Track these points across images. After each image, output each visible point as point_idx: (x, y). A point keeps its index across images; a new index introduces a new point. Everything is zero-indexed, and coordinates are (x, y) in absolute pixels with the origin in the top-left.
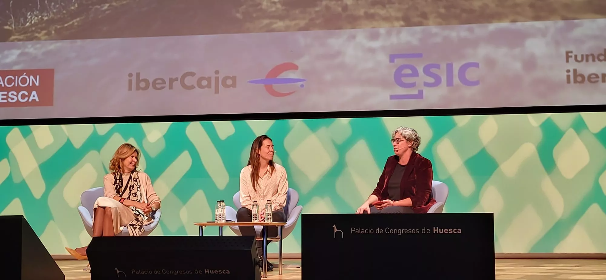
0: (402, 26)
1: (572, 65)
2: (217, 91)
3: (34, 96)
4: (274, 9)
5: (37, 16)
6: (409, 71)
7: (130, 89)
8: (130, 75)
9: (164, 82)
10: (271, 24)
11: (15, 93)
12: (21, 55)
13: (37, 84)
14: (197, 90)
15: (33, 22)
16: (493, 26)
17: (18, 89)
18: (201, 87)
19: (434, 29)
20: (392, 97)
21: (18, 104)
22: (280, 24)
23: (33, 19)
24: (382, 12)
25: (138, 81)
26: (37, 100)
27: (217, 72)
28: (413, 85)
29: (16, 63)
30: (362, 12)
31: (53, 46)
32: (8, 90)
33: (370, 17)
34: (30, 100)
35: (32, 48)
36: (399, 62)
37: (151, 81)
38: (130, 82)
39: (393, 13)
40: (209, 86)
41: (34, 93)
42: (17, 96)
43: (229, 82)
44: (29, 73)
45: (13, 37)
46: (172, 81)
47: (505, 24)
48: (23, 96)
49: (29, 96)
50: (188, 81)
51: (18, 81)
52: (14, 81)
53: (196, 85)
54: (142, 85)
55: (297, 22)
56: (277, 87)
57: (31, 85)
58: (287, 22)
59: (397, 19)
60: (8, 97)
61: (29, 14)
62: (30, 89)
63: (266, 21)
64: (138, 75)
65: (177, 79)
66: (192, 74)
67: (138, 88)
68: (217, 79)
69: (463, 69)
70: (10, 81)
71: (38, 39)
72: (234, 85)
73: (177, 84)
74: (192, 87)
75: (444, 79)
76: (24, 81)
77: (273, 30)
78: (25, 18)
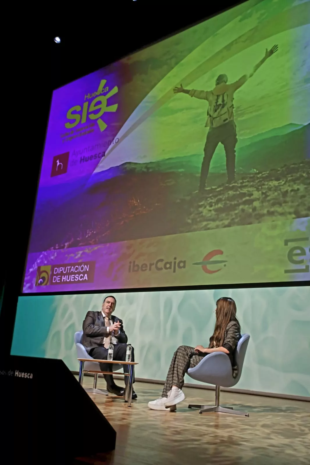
0: (294, 218)
2: (174, 271)
3: (86, 277)
4: (209, 215)
5: (91, 232)
6: (299, 251)
7: (130, 271)
8: (130, 263)
9: (146, 265)
10: (208, 224)
11: (78, 275)
12: (82, 254)
13: (88, 270)
14: (164, 270)
15: (89, 235)
17: (79, 273)
18: (166, 268)
20: (286, 271)
21: (79, 282)
22: (212, 224)
23: (89, 233)
24: (280, 210)
25: (134, 266)
26: (87, 279)
27: (175, 259)
28: (301, 262)
29: (80, 259)
30: (265, 211)
31: (96, 248)
32: (75, 274)
33: (271, 213)
34: (84, 279)
35: (87, 250)
36: (291, 245)
37: (140, 266)
38: (130, 267)
39: (288, 210)
40: (170, 268)
41: (86, 275)
42: (78, 277)
43: (182, 265)
44: (85, 264)
45: (80, 244)
46: (151, 265)
48: (81, 277)
49: (83, 277)
51: (80, 269)
52: (78, 269)
53: (163, 267)
54: (136, 268)
55: (224, 221)
56: (210, 267)
57: (85, 271)
58: (217, 223)
59: (290, 213)
60: (75, 278)
61: (88, 230)
62: (84, 273)
63: (205, 223)
64: (134, 262)
65: (153, 264)
66: (162, 260)
67: (134, 271)
68: (175, 263)
70: (76, 269)
71: (90, 244)
72: (184, 267)
73: (153, 267)
74: (161, 269)
76: (82, 268)
77: (209, 229)
78: (86, 233)
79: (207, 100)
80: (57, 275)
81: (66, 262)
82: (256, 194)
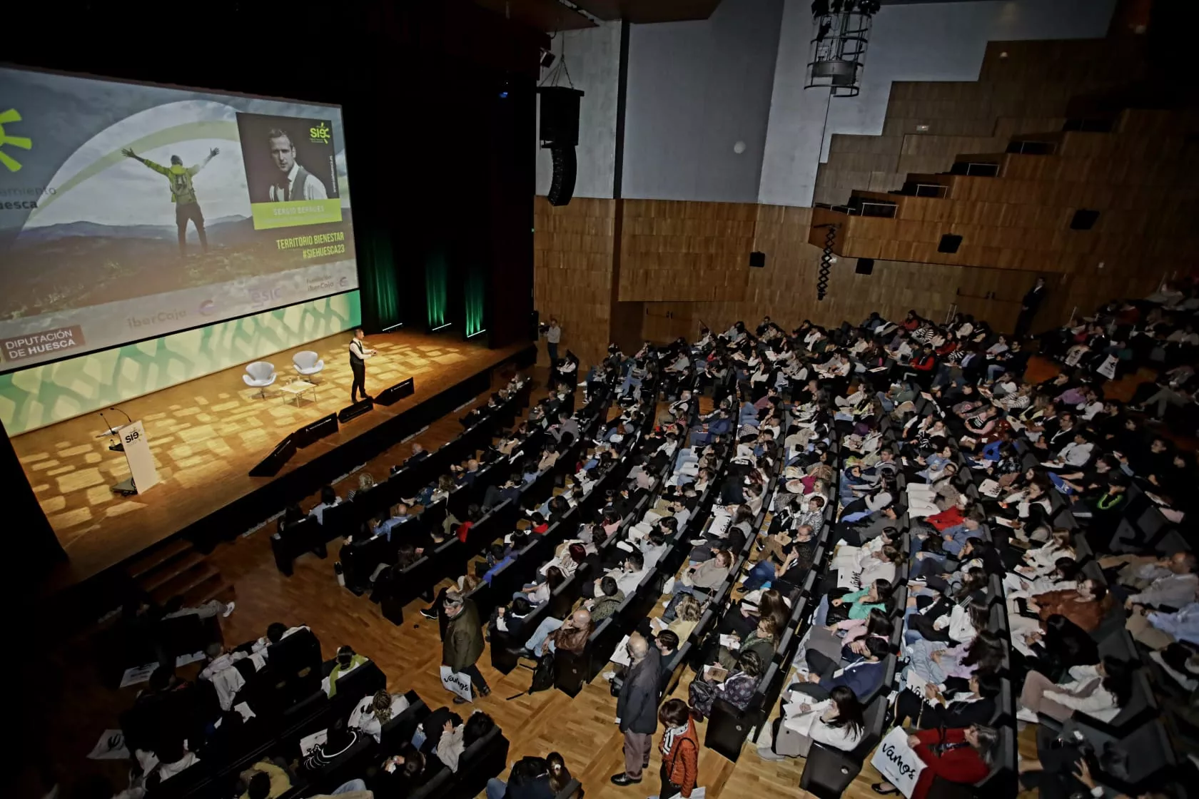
0: (251, 277)
1: (309, 284)
2: (177, 320)
4: (196, 276)
7: (130, 327)
8: (129, 320)
9: (149, 320)
10: (196, 283)
11: (57, 343)
13: (71, 335)
16: (283, 273)
17: (58, 340)
18: (169, 318)
19: (263, 277)
20: (253, 307)
21: (61, 349)
22: (200, 283)
23: (54, 298)
24: (242, 272)
25: (134, 322)
26: (74, 344)
29: (50, 326)
30: (234, 273)
31: (74, 312)
32: (52, 342)
33: (239, 275)
34: (69, 345)
35: (59, 316)
37: (141, 321)
38: (130, 324)
39: (247, 272)
40: (173, 318)
41: (70, 341)
42: (59, 344)
43: (182, 314)
44: (63, 330)
45: (43, 311)
47: (286, 272)
48: (64, 344)
49: (68, 343)
50: (162, 317)
51: (56, 336)
52: (54, 336)
54: (137, 323)
55: (208, 281)
57: (66, 336)
58: (204, 282)
59: (249, 274)
60: (52, 346)
62: (67, 339)
64: (134, 319)
65: (155, 318)
66: (163, 314)
67: (135, 325)
68: (176, 313)
69: (275, 293)
70: (50, 337)
71: (62, 310)
72: (185, 315)
74: (164, 320)
75: (270, 297)
76: (60, 335)
77: (198, 286)
78: (49, 298)
79: (167, 176)
80: (16, 349)
81: (27, 332)
82: (226, 261)
